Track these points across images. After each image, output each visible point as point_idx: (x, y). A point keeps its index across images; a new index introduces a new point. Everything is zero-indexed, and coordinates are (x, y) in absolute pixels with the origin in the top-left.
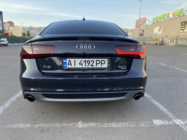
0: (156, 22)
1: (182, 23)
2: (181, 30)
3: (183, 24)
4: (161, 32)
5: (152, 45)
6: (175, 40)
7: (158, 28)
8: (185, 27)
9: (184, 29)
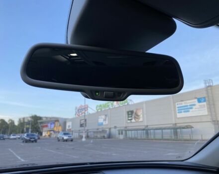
0: (99, 110)
1: (128, 112)
2: (129, 120)
3: (130, 113)
4: (107, 122)
5: (98, 138)
6: (124, 132)
7: (103, 117)
8: (131, 117)
9: (132, 119)
